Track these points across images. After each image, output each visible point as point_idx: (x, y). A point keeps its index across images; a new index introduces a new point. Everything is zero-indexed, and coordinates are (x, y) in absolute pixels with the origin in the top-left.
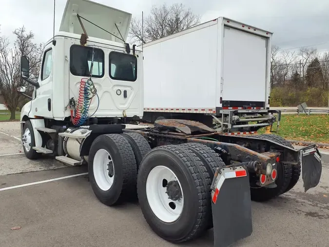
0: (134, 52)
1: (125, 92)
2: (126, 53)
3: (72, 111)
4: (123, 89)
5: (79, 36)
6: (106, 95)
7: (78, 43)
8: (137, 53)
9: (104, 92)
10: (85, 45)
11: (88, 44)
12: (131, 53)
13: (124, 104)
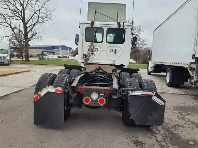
0: (123, 26)
1: (116, 50)
2: (118, 27)
3: (84, 60)
4: (114, 49)
5: (90, 22)
6: (104, 52)
7: (89, 26)
8: (125, 27)
9: (102, 50)
10: (93, 26)
11: (94, 25)
12: (122, 27)
13: (114, 57)
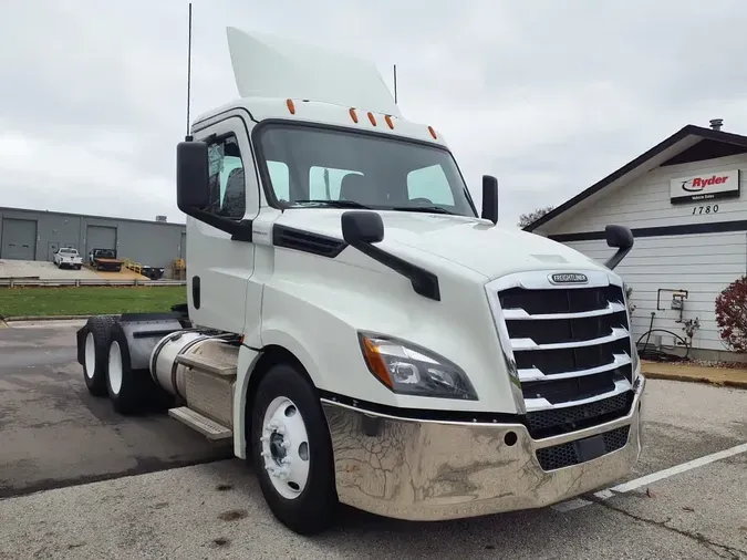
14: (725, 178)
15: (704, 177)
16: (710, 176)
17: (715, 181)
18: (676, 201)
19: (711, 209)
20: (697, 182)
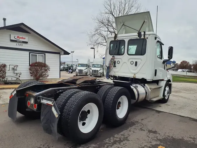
1: (136, 63)
2: (139, 38)
4: (134, 61)
6: (125, 64)
7: (113, 39)
8: (146, 36)
10: (116, 40)
12: (142, 37)
13: (135, 70)
14: (25, 38)
15: (20, 36)
16: (21, 37)
17: (22, 38)
18: (12, 41)
19: (21, 45)
20: (18, 37)
